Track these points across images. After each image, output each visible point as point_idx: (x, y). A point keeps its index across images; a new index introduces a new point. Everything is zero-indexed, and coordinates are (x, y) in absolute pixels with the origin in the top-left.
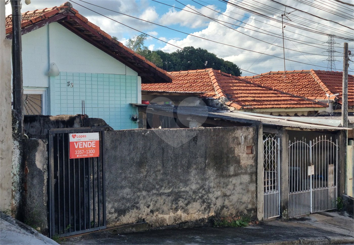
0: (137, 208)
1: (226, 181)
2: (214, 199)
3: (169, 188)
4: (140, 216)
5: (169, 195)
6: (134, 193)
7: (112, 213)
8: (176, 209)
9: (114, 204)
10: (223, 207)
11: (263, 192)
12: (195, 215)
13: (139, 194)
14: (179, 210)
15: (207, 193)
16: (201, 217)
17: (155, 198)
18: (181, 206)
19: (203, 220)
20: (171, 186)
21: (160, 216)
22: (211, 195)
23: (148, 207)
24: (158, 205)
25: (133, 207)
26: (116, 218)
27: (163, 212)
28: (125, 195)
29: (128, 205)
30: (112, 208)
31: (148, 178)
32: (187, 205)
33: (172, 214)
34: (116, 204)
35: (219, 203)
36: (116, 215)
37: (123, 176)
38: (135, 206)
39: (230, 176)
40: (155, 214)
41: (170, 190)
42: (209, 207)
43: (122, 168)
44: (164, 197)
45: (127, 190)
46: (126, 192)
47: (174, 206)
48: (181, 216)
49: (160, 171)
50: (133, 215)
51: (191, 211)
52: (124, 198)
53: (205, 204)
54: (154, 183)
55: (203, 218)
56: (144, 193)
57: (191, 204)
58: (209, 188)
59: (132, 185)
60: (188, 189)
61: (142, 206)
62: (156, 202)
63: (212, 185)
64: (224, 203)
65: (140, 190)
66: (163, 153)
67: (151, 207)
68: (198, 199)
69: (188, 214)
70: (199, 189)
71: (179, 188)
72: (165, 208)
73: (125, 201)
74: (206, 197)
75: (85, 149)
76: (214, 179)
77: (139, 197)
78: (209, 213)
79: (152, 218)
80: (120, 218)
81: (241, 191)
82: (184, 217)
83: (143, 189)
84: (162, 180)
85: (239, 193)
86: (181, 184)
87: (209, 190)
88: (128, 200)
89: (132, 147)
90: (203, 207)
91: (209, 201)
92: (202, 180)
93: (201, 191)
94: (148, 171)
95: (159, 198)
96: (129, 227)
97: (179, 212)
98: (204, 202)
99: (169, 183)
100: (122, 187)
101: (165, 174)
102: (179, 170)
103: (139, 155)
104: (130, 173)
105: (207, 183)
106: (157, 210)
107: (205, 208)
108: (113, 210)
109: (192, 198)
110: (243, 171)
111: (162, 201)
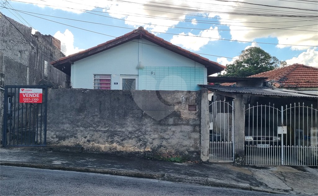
0: (75, 137)
1: (164, 128)
2: (150, 140)
3: (105, 128)
4: (78, 143)
5: (105, 132)
6: (73, 128)
7: (54, 138)
8: (112, 142)
9: (56, 132)
10: (160, 146)
11: (209, 140)
12: (130, 149)
13: (77, 128)
14: (115, 143)
15: (143, 135)
16: (137, 150)
17: (92, 133)
18: (116, 141)
19: (138, 153)
20: (107, 127)
21: (96, 145)
22: (147, 137)
23: (85, 138)
24: (94, 137)
25: (71, 136)
26: (57, 141)
27: (98, 143)
28: (65, 128)
29: (68, 134)
30: (54, 135)
31: (86, 119)
32: (122, 140)
33: (107, 145)
34: (57, 133)
35: (156, 143)
36: (57, 139)
37: (64, 116)
38: (74, 135)
39: (169, 125)
40: (91, 143)
41: (106, 129)
42: (145, 144)
43: (63, 112)
44: (100, 133)
45: (67, 125)
46: (67, 126)
47: (110, 140)
48: (116, 147)
49: (97, 116)
50: (72, 141)
51: (126, 145)
52: (64, 130)
53: (141, 142)
54: (92, 123)
55: (138, 152)
56: (82, 129)
57: (126, 141)
58: (146, 131)
59: (72, 122)
60: (124, 130)
61: (79, 136)
62: (93, 135)
63: (149, 129)
64: (161, 144)
65: (78, 126)
66: (101, 105)
67: (88, 138)
68: (134, 138)
69: (123, 147)
70: (135, 131)
71: (115, 128)
72: (101, 140)
73: (65, 132)
74: (142, 137)
75: (31, 98)
76: (151, 126)
77: (77, 130)
78: (145, 148)
79: (89, 145)
80: (60, 141)
81: (182, 137)
82: (119, 148)
83: (81, 126)
84: (99, 122)
85: (179, 138)
86: (117, 126)
87: (145, 133)
88: (68, 132)
89: (72, 99)
90: (139, 144)
91: (146, 140)
92: (139, 125)
93: (137, 132)
94: (86, 115)
95: (96, 133)
96: (64, 148)
97: (115, 145)
98: (140, 140)
99: (105, 124)
100: (63, 123)
101: (103, 118)
102: (116, 117)
103: (79, 105)
104: (70, 115)
105: (144, 127)
106: (93, 141)
107: (141, 145)
108: (55, 136)
109: (128, 137)
110: (184, 123)
111: (98, 135)
